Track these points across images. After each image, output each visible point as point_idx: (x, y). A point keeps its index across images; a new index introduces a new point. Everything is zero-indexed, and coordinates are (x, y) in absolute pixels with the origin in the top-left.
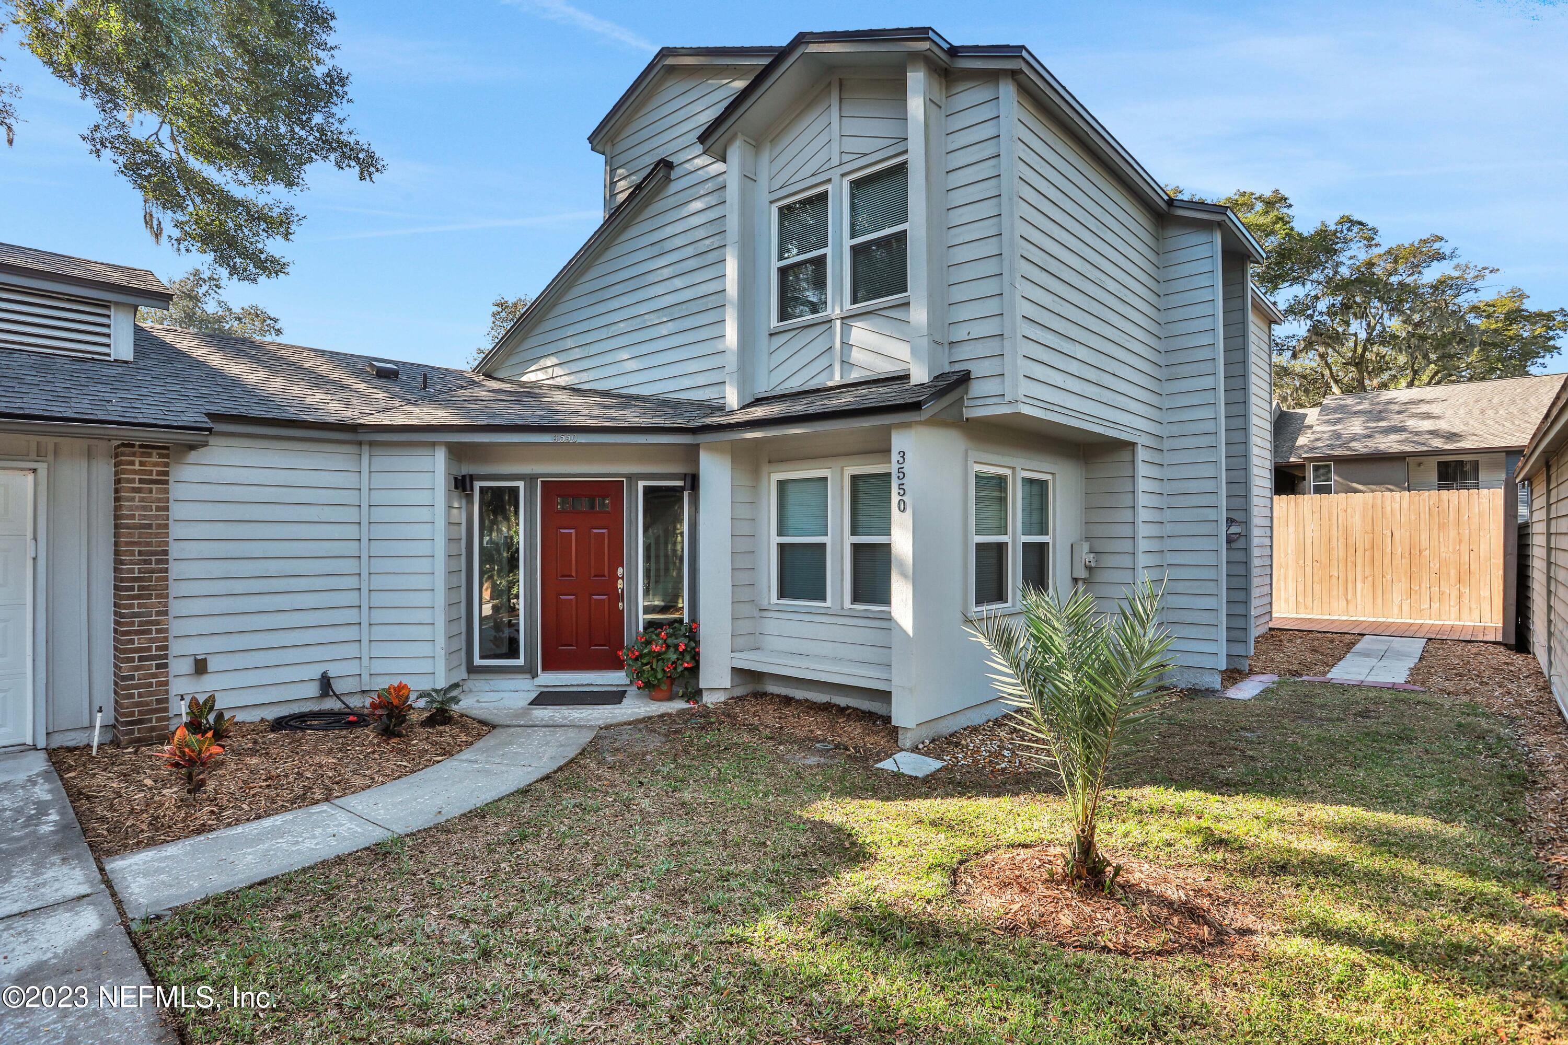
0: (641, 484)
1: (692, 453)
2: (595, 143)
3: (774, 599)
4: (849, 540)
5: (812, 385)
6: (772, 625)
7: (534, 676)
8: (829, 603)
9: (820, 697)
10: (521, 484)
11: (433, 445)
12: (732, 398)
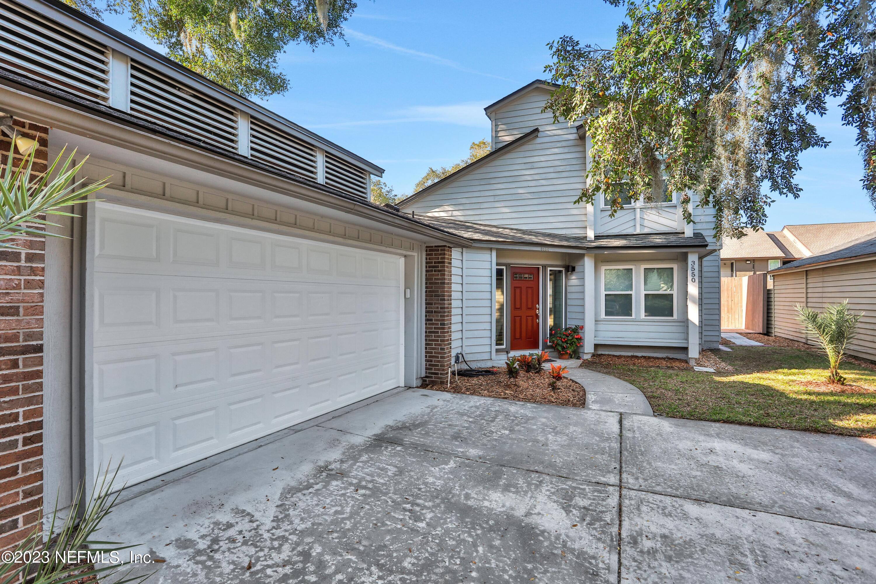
0: (549, 269)
1: (582, 256)
2: (488, 111)
3: (604, 317)
4: (643, 293)
5: (624, 233)
6: (601, 327)
7: (508, 353)
8: (634, 316)
9: (630, 354)
10: (504, 268)
11: (491, 249)
12: (591, 234)
